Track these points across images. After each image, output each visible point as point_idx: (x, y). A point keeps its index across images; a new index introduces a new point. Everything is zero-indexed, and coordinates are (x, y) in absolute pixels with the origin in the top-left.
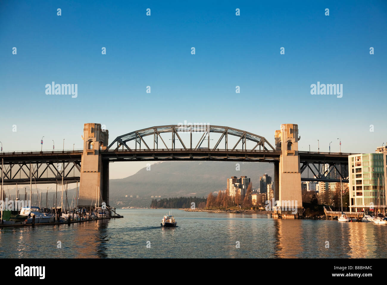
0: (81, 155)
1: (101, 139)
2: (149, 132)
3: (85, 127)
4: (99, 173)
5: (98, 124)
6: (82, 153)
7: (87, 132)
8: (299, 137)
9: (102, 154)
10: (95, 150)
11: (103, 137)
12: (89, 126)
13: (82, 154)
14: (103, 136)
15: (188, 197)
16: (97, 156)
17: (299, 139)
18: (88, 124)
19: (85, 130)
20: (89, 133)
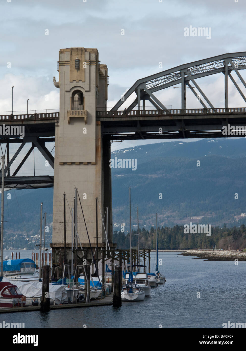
0: (54, 123)
3: (60, 58)
4: (98, 166)
5: (93, 49)
6: (58, 118)
7: (66, 69)
9: (102, 122)
12: (71, 54)
13: (55, 121)
18: (69, 50)
19: (61, 63)
20: (71, 71)
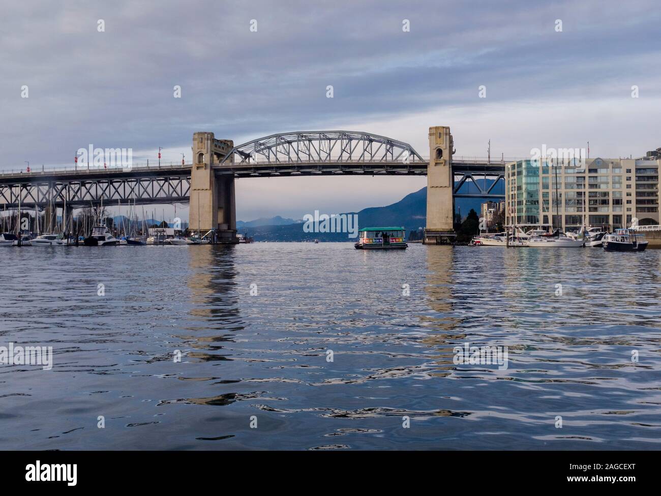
0: (191, 170)
4: (211, 191)
6: (192, 168)
7: (196, 142)
8: (454, 151)
10: (205, 164)
12: (198, 135)
16: (208, 171)
17: (454, 153)
19: (194, 139)
20: (198, 144)
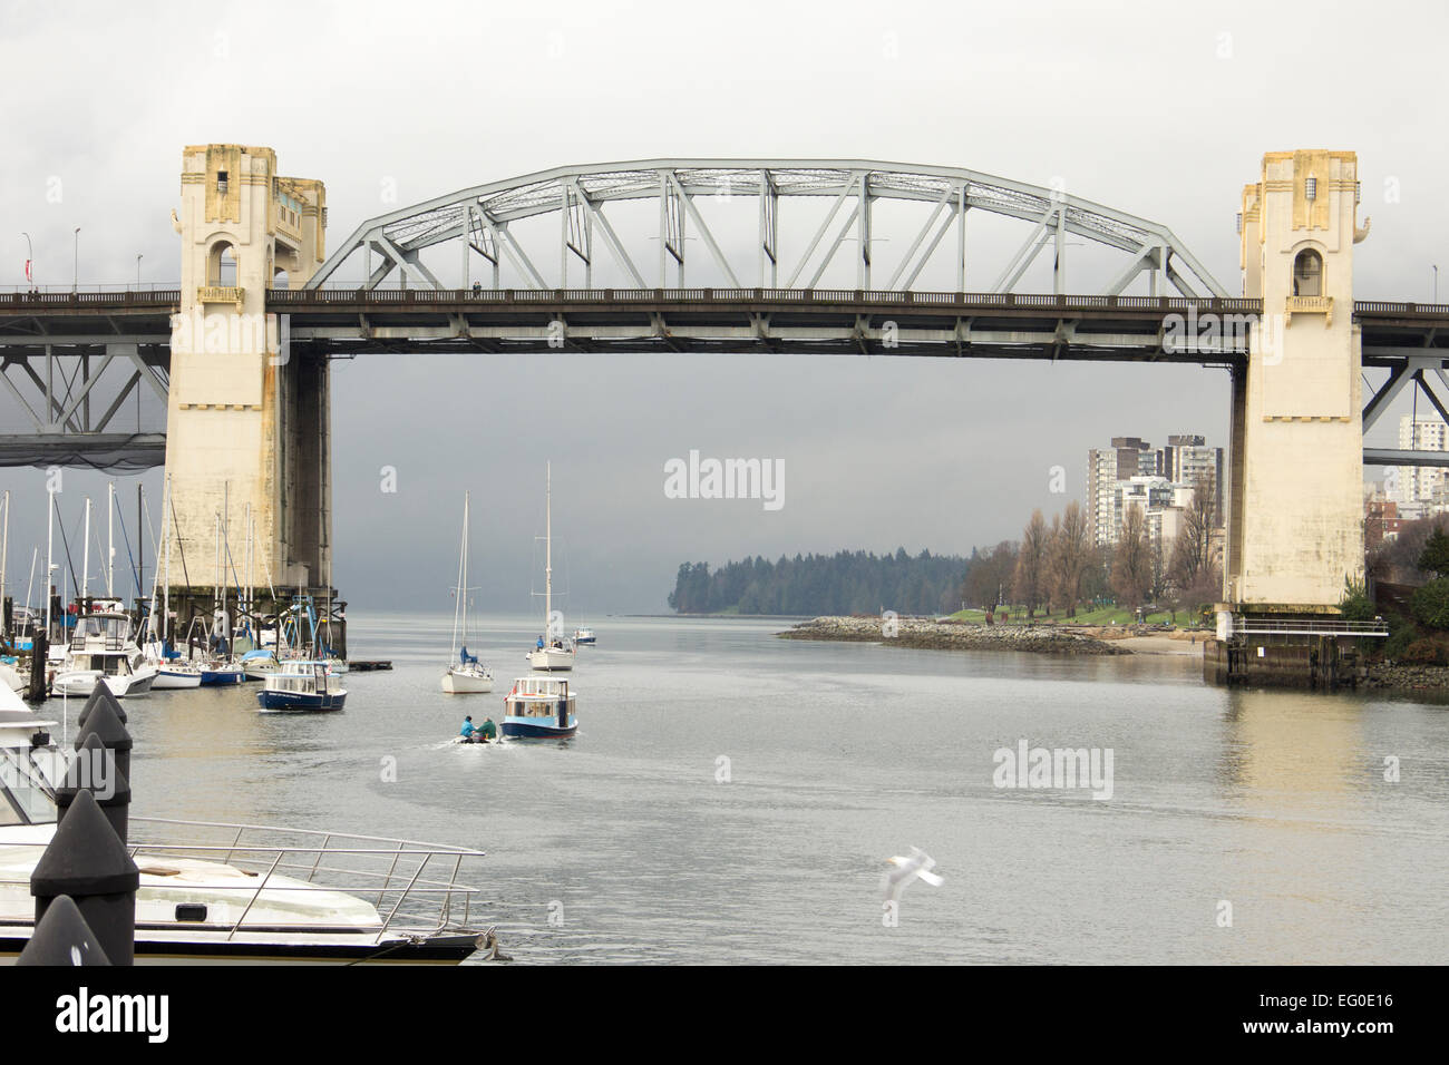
0: (169, 316)
1: (279, 230)
2: (542, 193)
3: (186, 164)
4: (267, 415)
5: (260, 149)
6: (176, 303)
7: (197, 190)
10: (243, 291)
11: (292, 222)
12: (209, 159)
13: (172, 310)
14: (293, 215)
15: (885, 554)
18: (206, 150)
19: (186, 178)
20: (209, 197)
